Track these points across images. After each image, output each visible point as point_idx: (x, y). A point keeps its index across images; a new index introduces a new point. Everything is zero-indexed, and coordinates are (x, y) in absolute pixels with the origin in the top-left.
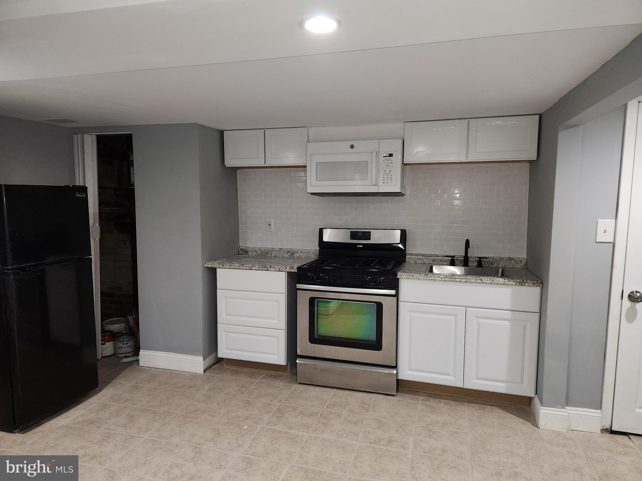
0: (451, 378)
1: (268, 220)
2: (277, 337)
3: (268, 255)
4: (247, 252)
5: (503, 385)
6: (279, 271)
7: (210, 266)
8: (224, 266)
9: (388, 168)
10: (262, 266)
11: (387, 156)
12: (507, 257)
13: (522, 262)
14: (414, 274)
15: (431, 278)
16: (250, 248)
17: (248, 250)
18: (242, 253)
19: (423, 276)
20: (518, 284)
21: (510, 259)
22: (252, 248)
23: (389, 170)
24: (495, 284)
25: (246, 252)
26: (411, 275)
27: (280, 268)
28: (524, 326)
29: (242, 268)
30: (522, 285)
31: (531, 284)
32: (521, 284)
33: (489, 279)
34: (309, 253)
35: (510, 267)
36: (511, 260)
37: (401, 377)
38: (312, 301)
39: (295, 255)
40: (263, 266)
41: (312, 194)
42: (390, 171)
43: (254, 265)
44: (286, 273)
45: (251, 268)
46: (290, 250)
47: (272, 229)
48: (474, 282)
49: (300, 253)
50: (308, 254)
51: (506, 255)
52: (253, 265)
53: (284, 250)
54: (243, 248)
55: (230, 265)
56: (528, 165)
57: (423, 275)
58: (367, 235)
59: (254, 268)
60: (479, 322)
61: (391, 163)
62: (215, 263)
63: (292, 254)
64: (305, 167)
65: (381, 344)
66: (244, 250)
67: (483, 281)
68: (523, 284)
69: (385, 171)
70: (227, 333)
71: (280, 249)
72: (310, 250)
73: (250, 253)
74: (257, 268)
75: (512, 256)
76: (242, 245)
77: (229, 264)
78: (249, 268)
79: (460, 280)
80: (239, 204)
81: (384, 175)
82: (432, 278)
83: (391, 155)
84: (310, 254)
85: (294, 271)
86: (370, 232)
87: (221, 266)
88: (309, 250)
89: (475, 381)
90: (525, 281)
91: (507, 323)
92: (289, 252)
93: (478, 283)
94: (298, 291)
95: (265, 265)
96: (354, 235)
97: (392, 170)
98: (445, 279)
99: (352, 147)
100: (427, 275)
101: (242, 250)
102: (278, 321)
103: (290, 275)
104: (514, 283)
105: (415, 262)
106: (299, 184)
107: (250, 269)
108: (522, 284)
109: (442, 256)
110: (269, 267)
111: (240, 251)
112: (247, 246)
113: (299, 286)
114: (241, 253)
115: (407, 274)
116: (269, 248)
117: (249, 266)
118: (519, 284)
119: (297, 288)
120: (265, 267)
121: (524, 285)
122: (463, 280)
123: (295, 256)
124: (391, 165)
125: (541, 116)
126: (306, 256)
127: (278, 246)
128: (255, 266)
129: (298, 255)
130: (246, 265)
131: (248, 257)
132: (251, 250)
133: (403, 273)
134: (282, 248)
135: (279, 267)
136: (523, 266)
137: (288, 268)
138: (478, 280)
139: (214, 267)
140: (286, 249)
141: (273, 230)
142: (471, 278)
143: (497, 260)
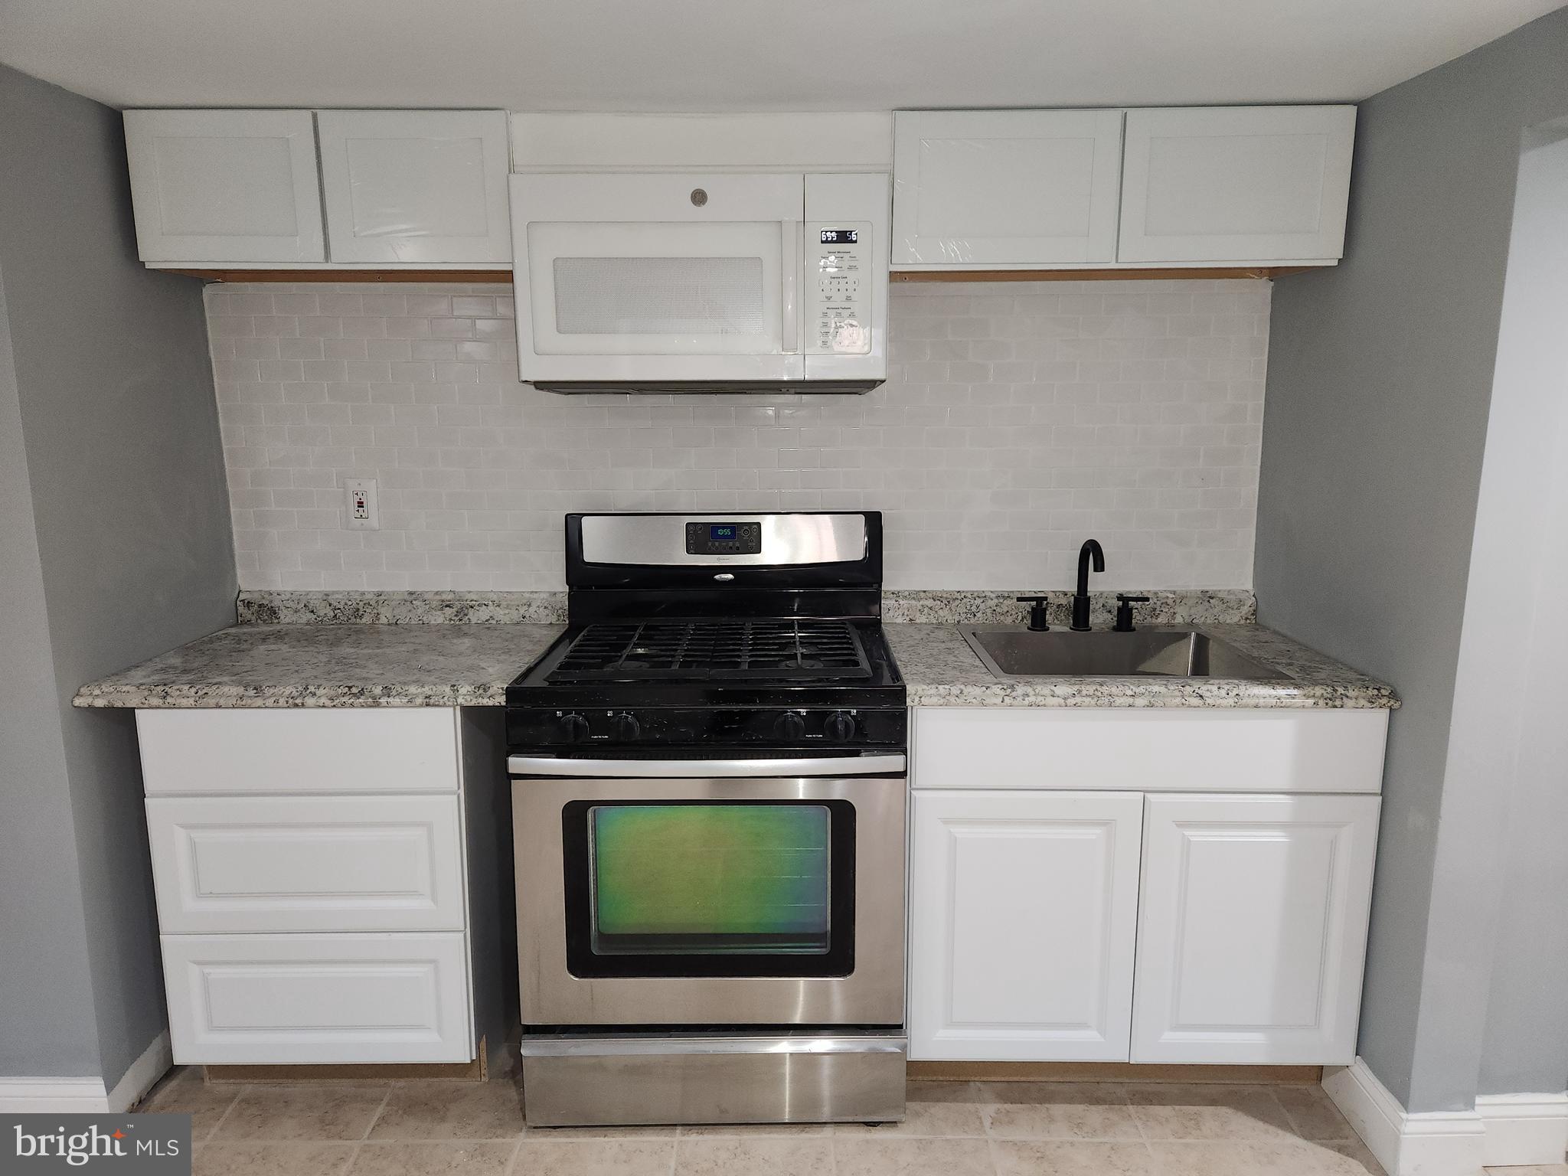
0: (1091, 1035)
1: (353, 485)
2: (431, 961)
3: (364, 621)
4: (273, 612)
5: (1258, 1038)
6: (428, 705)
7: (100, 703)
8: (169, 700)
9: (843, 289)
10: (350, 688)
11: (832, 242)
12: (1196, 592)
13: (1244, 605)
14: (962, 687)
15: (1027, 700)
16: (283, 597)
17: (276, 603)
18: (254, 618)
19: (998, 691)
20: (1321, 702)
21: (1208, 597)
22: (293, 597)
23: (843, 295)
24: (1246, 706)
25: (267, 611)
26: (955, 690)
27: (430, 693)
28: (1332, 841)
29: (259, 702)
30: (1335, 707)
31: (1362, 702)
32: (1330, 703)
33: (1223, 692)
34: (529, 605)
35: (1209, 621)
36: (1211, 601)
37: (917, 1054)
38: (576, 817)
39: (475, 617)
40: (354, 690)
41: (540, 385)
42: (848, 299)
43: (312, 689)
44: (455, 709)
45: (299, 701)
46: (449, 598)
47: (374, 521)
48: (1177, 706)
49: (491, 608)
50: (526, 608)
51: (1192, 582)
52: (306, 688)
53: (426, 597)
54: (255, 598)
55: (200, 693)
56: (1264, 288)
57: (996, 689)
58: (748, 538)
59: (310, 701)
60: (1190, 841)
61: (850, 268)
62: (125, 689)
63: (461, 612)
64: (507, 276)
65: (850, 951)
66: (260, 606)
67: (1209, 701)
68: (1338, 703)
69: (829, 298)
70: (207, 970)
71: (411, 593)
72: (532, 592)
73: (286, 617)
74: (323, 700)
75: (1211, 587)
76: (248, 582)
77: (193, 690)
78: (291, 701)
79: (1131, 700)
80: (222, 425)
81: (825, 315)
82: (1032, 699)
83: (844, 237)
84: (532, 610)
85: (491, 704)
86: (759, 524)
87: (155, 701)
88: (527, 595)
89: (1169, 1036)
90: (1341, 690)
91: (1278, 837)
92: (446, 606)
93: (1189, 706)
94: (512, 781)
95: (361, 684)
96: (702, 537)
97: (855, 296)
98: (1078, 699)
99: (699, 197)
100: (1012, 687)
101: (248, 604)
102: (434, 900)
103: (474, 718)
104: (1311, 701)
105: (911, 620)
106: (468, 347)
107: (296, 706)
108: (1332, 702)
109: (998, 597)
110: (378, 691)
111: (241, 609)
112: (273, 589)
113: (518, 764)
114: (249, 617)
115: (941, 687)
116: (363, 594)
117: (287, 692)
118: (1327, 704)
119: (510, 772)
120: (362, 692)
121: (1342, 707)
122: (1140, 701)
123: (474, 621)
124: (852, 276)
125: (1364, 109)
126: (515, 616)
127: (399, 583)
128: (318, 693)
129: (483, 614)
130: (272, 691)
131: (279, 636)
132: (291, 604)
133: (925, 687)
134: (419, 589)
135: (427, 688)
136: (1247, 619)
137: (463, 691)
138: (1190, 696)
139: (119, 704)
140: (437, 593)
141: (376, 525)
142: (1163, 689)
143: (1170, 602)
